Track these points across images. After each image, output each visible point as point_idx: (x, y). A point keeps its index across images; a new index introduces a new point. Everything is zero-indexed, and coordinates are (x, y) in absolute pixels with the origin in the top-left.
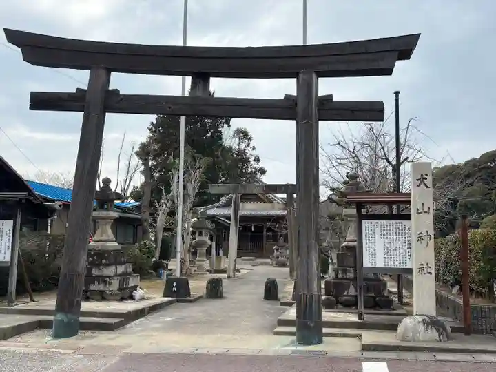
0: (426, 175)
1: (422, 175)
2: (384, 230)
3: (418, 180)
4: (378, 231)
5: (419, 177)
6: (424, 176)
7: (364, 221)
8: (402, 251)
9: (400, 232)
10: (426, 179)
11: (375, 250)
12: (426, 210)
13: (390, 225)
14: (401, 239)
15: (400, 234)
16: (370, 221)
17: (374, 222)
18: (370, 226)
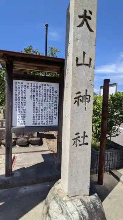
0: (91, 13)
1: (85, 11)
2: (34, 91)
3: (80, 17)
4: (28, 91)
5: (82, 13)
6: (88, 14)
7: (14, 81)
8: (49, 110)
9: (49, 93)
10: (90, 18)
11: (24, 110)
12: (87, 61)
13: (40, 87)
14: (49, 100)
15: (49, 95)
16: (21, 81)
17: (25, 82)
18: (20, 87)
